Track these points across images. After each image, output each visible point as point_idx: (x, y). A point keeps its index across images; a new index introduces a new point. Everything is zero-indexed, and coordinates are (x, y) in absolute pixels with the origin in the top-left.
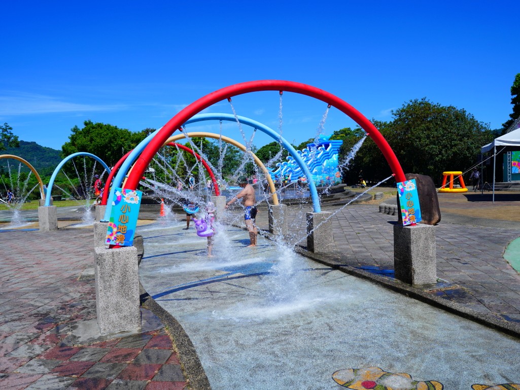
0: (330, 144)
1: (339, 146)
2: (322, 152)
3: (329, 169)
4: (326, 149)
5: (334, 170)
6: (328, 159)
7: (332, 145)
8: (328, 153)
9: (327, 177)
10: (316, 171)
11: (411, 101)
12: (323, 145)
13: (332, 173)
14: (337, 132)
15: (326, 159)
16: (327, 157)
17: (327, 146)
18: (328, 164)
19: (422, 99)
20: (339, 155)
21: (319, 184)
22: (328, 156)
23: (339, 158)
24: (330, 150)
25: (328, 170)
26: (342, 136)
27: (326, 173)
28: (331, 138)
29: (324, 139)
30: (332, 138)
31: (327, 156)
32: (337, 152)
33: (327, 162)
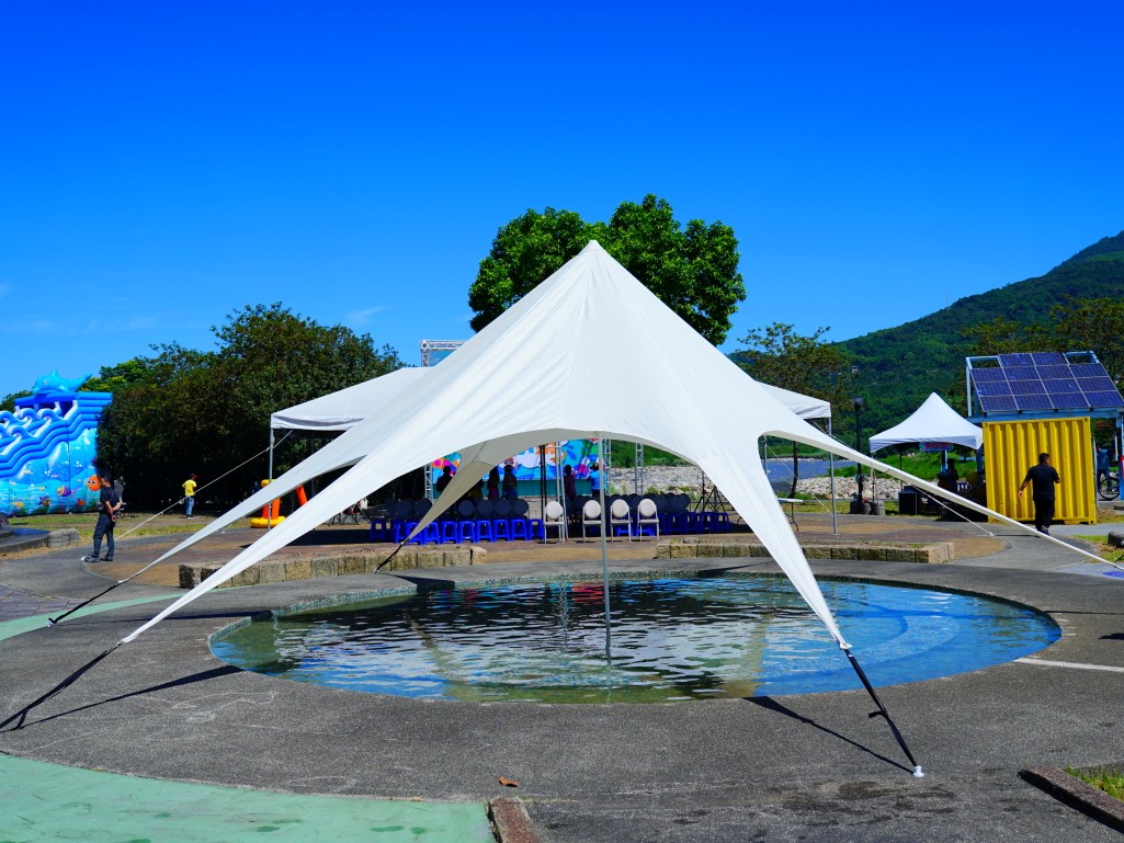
0: (75, 402)
1: (100, 409)
2: (48, 423)
3: (68, 468)
4: (64, 413)
5: (81, 469)
6: (67, 440)
7: (80, 405)
8: (67, 426)
9: (62, 489)
10: (29, 472)
11: (249, 309)
12: (57, 404)
13: (76, 479)
14: (109, 370)
15: (60, 441)
16: (64, 436)
17: (66, 406)
18: (63, 455)
19: (273, 307)
20: (98, 432)
21: (37, 507)
22: (67, 433)
23: (98, 440)
24: (74, 418)
25: (66, 472)
26: (115, 382)
27: (58, 479)
28: (84, 386)
29: (62, 388)
30: (90, 385)
31: (65, 433)
32: (96, 423)
33: (63, 448)
